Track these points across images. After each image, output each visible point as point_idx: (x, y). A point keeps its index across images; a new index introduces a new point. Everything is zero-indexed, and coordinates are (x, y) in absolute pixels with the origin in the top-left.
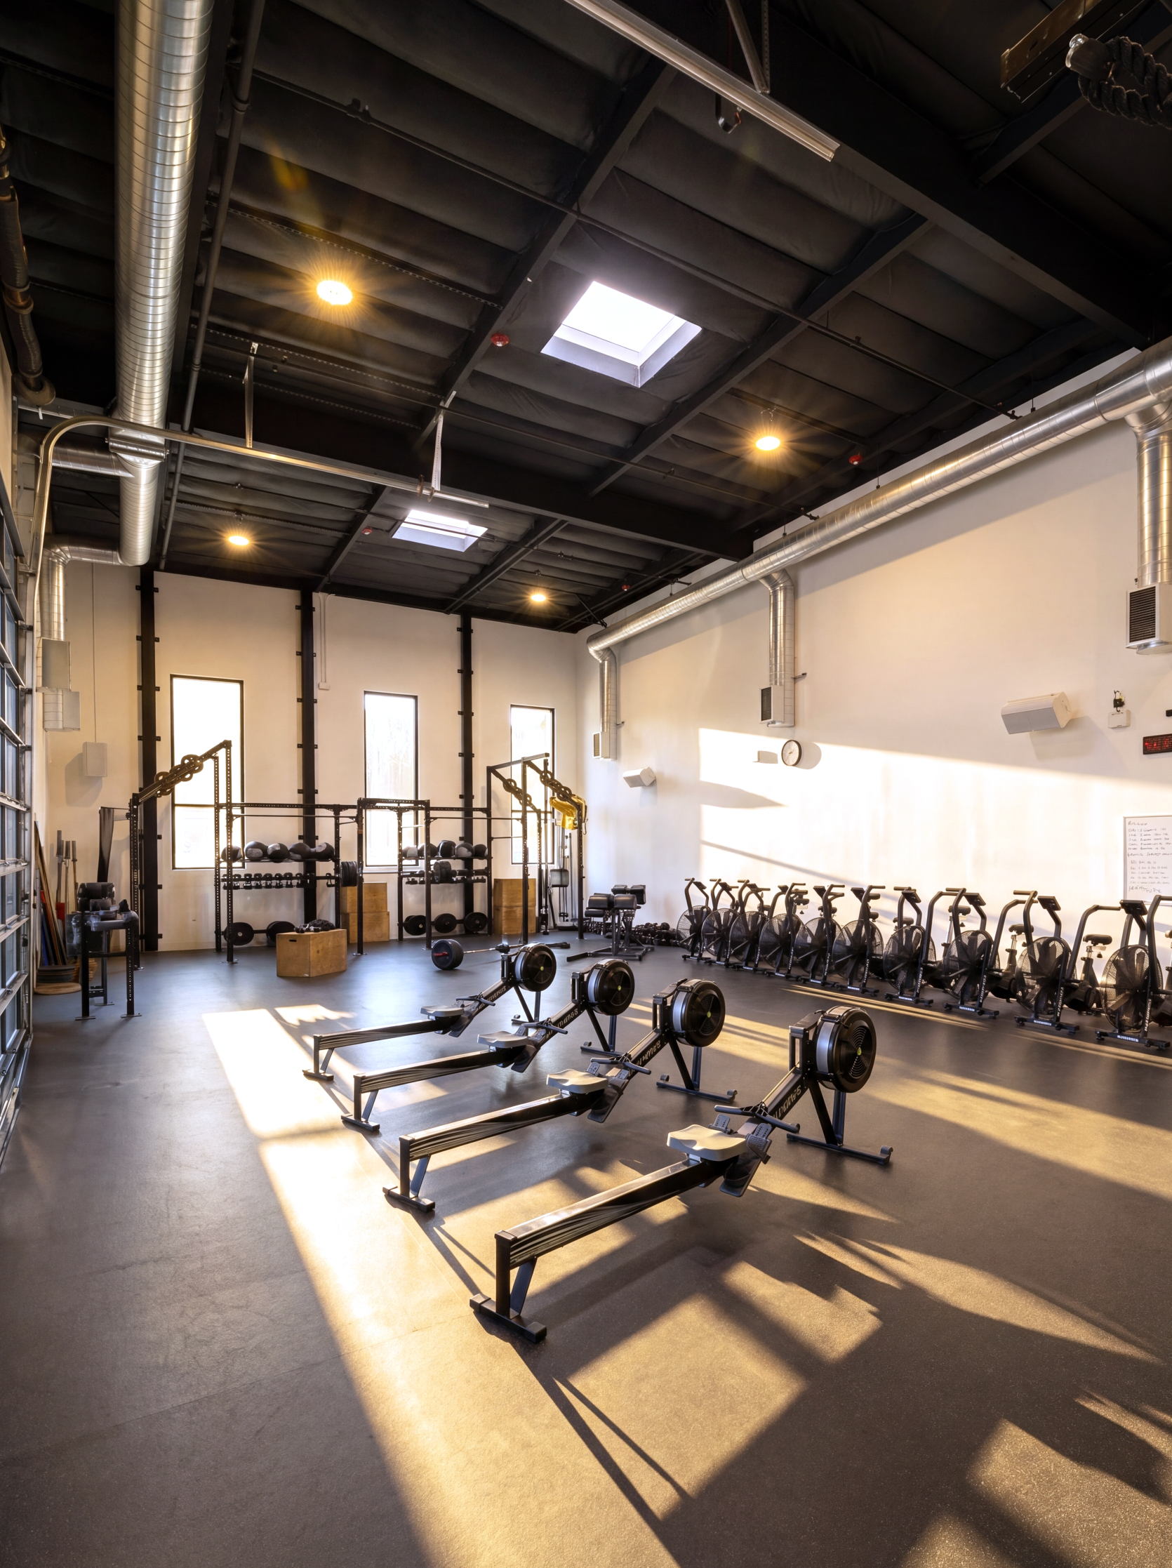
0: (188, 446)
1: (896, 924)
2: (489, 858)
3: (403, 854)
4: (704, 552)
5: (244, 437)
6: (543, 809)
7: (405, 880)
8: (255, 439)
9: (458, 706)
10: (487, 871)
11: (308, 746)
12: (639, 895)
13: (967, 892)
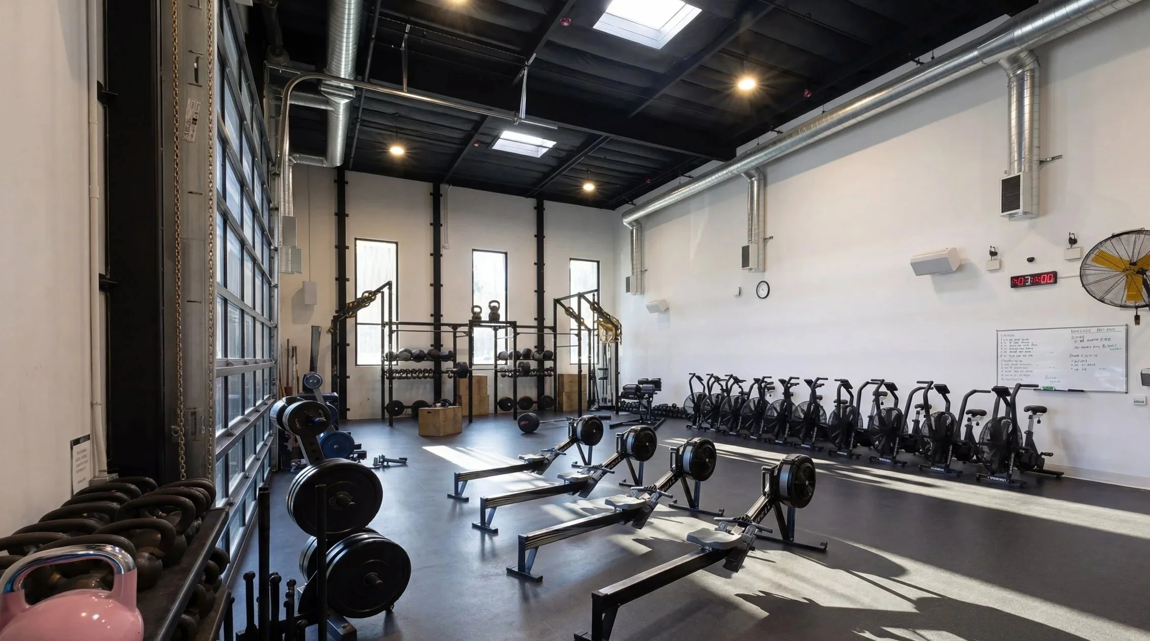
0: (367, 90)
1: (836, 404)
2: (555, 360)
3: (498, 357)
4: (704, 156)
5: (402, 84)
6: (592, 328)
7: (499, 374)
8: (408, 85)
9: (534, 259)
10: (554, 369)
11: (437, 285)
12: (657, 384)
13: (885, 381)
